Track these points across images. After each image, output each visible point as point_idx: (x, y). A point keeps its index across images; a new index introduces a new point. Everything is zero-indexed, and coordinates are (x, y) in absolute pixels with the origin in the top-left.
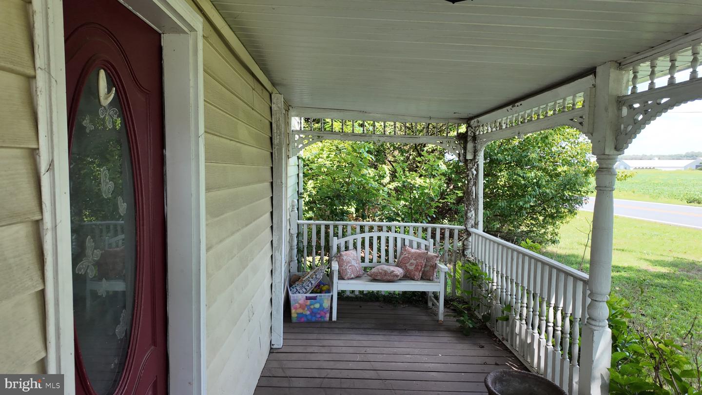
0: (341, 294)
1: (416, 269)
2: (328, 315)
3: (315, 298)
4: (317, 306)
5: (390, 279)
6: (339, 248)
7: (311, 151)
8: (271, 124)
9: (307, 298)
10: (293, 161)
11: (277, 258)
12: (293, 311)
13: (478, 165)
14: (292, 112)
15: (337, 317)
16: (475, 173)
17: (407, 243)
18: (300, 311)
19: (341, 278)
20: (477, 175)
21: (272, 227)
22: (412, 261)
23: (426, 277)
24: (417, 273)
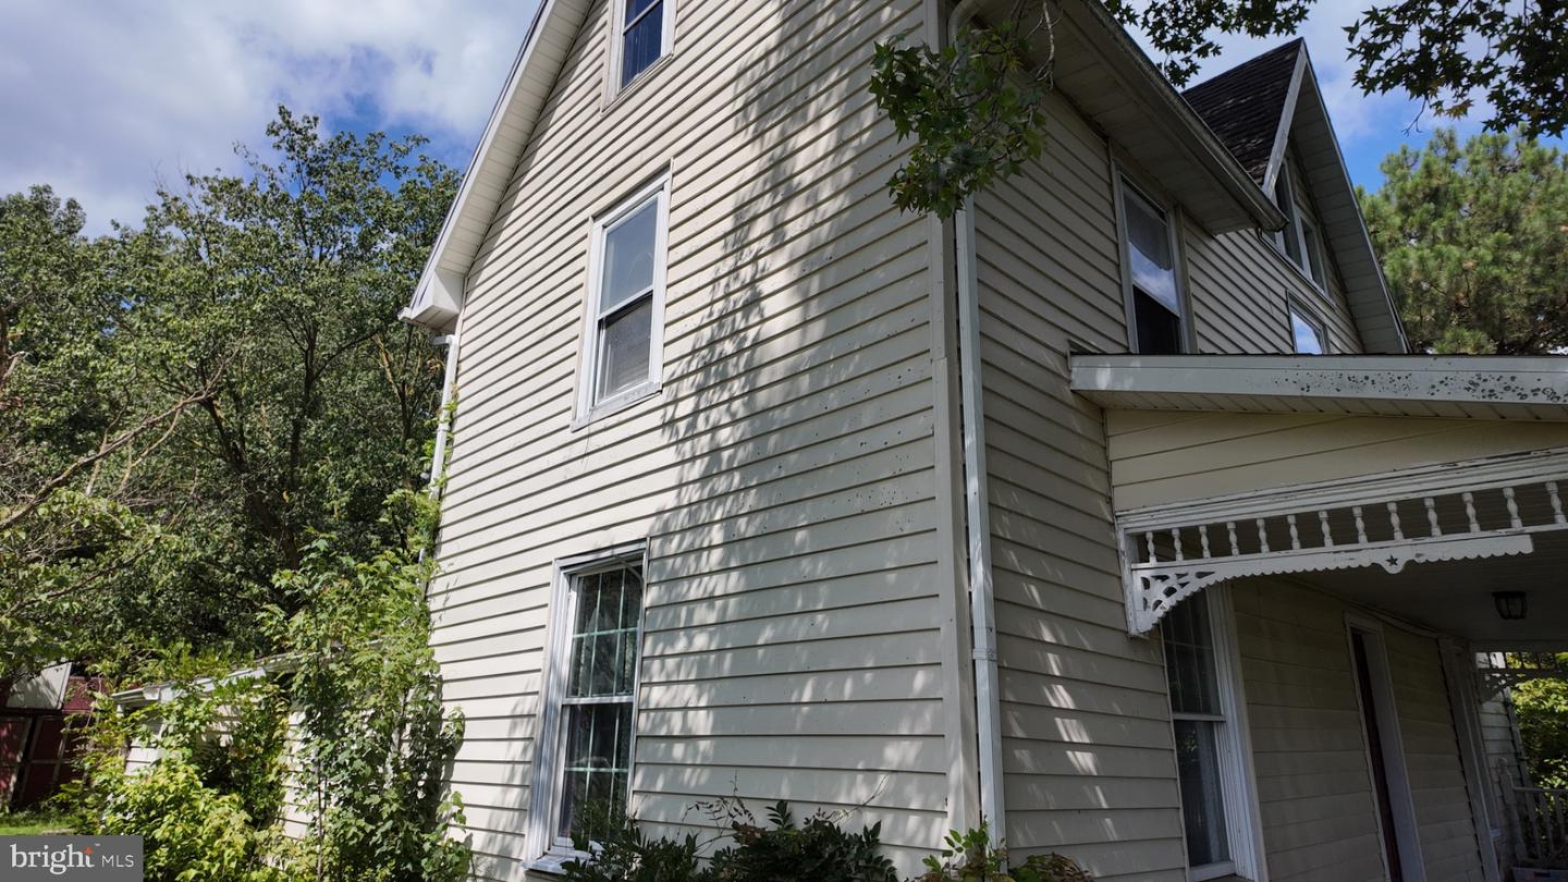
10: (1491, 706)
14: (1473, 647)
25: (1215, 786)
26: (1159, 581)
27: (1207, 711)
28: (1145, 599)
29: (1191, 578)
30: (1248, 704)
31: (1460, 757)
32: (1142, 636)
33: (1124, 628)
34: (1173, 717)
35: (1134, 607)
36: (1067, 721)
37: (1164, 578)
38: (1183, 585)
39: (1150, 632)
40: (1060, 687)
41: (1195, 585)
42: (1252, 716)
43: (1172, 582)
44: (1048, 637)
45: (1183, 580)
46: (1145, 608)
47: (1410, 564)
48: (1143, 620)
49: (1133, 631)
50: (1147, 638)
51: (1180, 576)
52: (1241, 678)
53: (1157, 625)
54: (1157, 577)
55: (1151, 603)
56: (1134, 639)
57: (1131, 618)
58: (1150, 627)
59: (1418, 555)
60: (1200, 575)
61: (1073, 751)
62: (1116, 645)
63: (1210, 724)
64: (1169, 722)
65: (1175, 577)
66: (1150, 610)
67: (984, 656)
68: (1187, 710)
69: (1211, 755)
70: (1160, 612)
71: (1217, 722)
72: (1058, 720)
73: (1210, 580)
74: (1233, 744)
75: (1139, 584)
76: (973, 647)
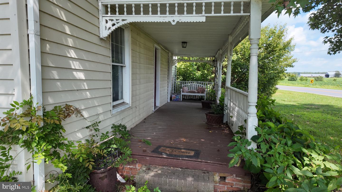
0: (183, 95)
1: (200, 91)
2: (180, 100)
3: (177, 96)
4: (177, 97)
5: (194, 92)
6: (183, 86)
7: (178, 65)
8: (168, 58)
9: (175, 96)
10: (174, 67)
11: (169, 84)
12: (172, 98)
13: (218, 67)
14: (173, 55)
15: (182, 100)
16: (217, 69)
17: (199, 86)
18: (174, 98)
19: (183, 92)
20: (217, 70)
21: (168, 78)
22: (200, 89)
23: (202, 93)
24: (200, 92)
25: (122, 82)
26: (110, 21)
27: (122, 63)
28: (106, 26)
29: (120, 21)
30: (132, 62)
31: (168, 76)
32: (104, 38)
33: (99, 35)
34: (112, 64)
35: (102, 28)
36: (74, 62)
37: (112, 20)
38: (118, 23)
39: (107, 37)
40: (72, 51)
41: (121, 23)
42: (132, 65)
43: (115, 22)
44: (68, 32)
45: (118, 21)
46: (106, 30)
47: (178, 22)
48: (105, 33)
49: (101, 37)
50: (106, 39)
51: (117, 20)
52: (131, 55)
53: (109, 35)
54: (110, 20)
55: (107, 28)
56: (101, 39)
57: (101, 32)
58: (106, 36)
59: (180, 20)
60: (123, 20)
61: (76, 72)
62: (95, 40)
63: (122, 66)
64: (110, 65)
65: (116, 20)
66: (107, 30)
67: (33, 32)
68: (116, 62)
69: (121, 74)
70: (110, 31)
71: (124, 66)
72: (71, 62)
73: (125, 22)
74: (127, 72)
75: (104, 22)
76: (28, 28)
